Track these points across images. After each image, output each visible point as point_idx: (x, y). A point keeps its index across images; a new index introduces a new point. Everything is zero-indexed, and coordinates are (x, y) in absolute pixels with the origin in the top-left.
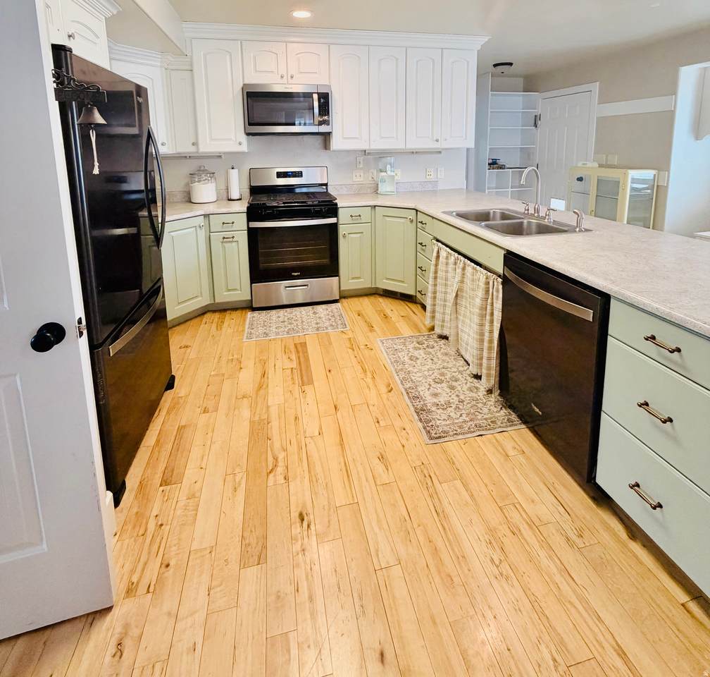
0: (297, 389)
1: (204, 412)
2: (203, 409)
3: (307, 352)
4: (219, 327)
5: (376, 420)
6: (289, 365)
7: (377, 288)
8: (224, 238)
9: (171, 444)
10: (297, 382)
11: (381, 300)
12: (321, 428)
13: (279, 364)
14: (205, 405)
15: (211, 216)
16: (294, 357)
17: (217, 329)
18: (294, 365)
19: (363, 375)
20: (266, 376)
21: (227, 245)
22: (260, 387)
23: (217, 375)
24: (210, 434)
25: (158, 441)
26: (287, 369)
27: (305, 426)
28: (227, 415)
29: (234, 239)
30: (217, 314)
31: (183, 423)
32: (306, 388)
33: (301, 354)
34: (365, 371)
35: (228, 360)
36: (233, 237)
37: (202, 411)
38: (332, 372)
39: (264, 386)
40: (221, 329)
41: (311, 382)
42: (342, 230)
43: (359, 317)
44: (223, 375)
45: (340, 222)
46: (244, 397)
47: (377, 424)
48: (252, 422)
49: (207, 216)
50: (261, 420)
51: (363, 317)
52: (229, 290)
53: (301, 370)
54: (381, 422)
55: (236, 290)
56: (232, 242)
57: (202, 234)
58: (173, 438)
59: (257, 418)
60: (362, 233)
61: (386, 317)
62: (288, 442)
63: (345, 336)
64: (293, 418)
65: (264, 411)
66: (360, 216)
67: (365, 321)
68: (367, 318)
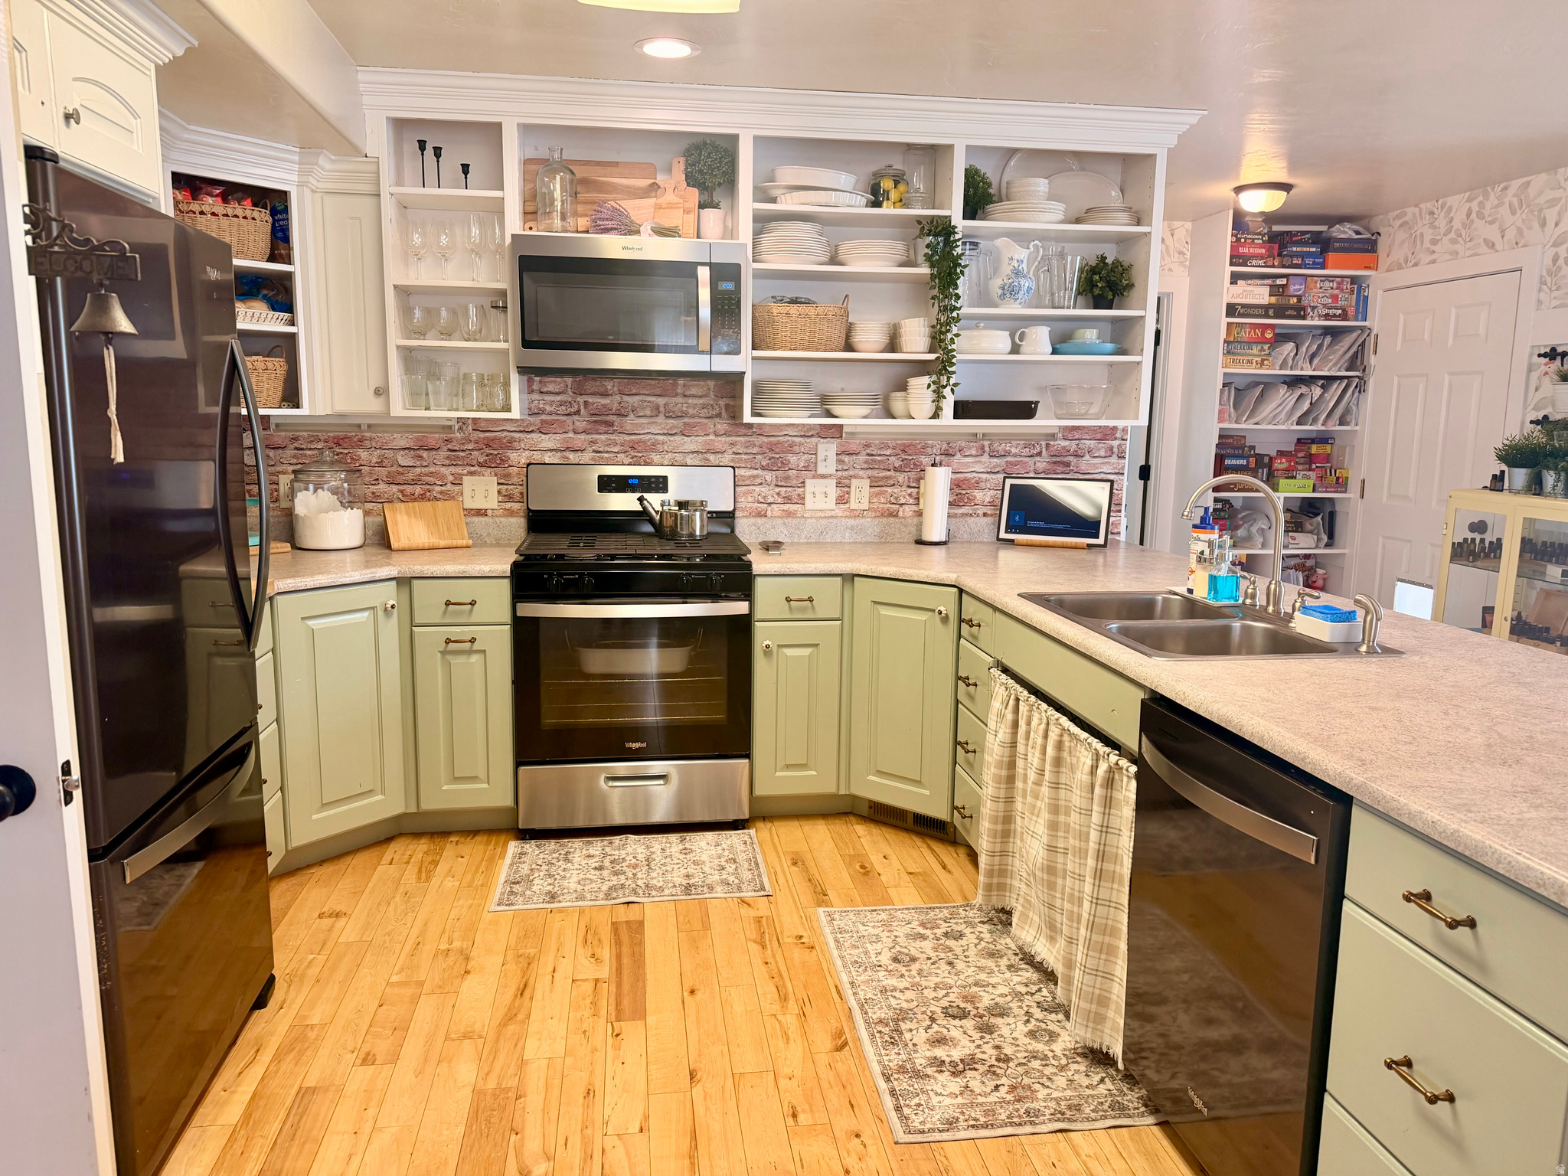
0: (601, 1026)
1: (365, 1062)
2: (362, 1055)
3: (641, 943)
4: (425, 872)
5: (788, 1110)
6: (589, 970)
7: (854, 798)
8: (448, 641)
9: (277, 1126)
10: (604, 1012)
11: (861, 829)
12: (647, 1117)
13: (565, 968)
14: (366, 1048)
15: (415, 582)
16: (606, 953)
17: (419, 878)
18: (604, 972)
19: (776, 1008)
20: (527, 993)
21: (457, 661)
22: (510, 1017)
23: (404, 984)
24: (371, 1112)
25: (247, 1115)
26: (586, 980)
27: (608, 1112)
28: (418, 1073)
29: (476, 646)
30: (423, 841)
31: (310, 1082)
32: (625, 1026)
33: (625, 950)
34: (783, 998)
35: (438, 950)
36: (473, 641)
37: (359, 1061)
38: (699, 995)
39: (520, 1017)
40: (428, 878)
41: (640, 1013)
42: (763, 635)
43: (795, 869)
44: (421, 984)
45: (759, 614)
46: (465, 1036)
47: (790, 1121)
48: (478, 1093)
49: (404, 582)
50: (501, 1091)
51: (806, 869)
52: (457, 780)
53: (619, 985)
54: (801, 1117)
55: (474, 779)
56: (470, 652)
57: (391, 630)
58: (282, 1115)
59: (492, 1084)
60: (817, 645)
61: (866, 874)
62: (561, 1141)
63: (744, 911)
64: (582, 1091)
65: (511, 1071)
66: (810, 600)
67: (807, 879)
68: (814, 871)
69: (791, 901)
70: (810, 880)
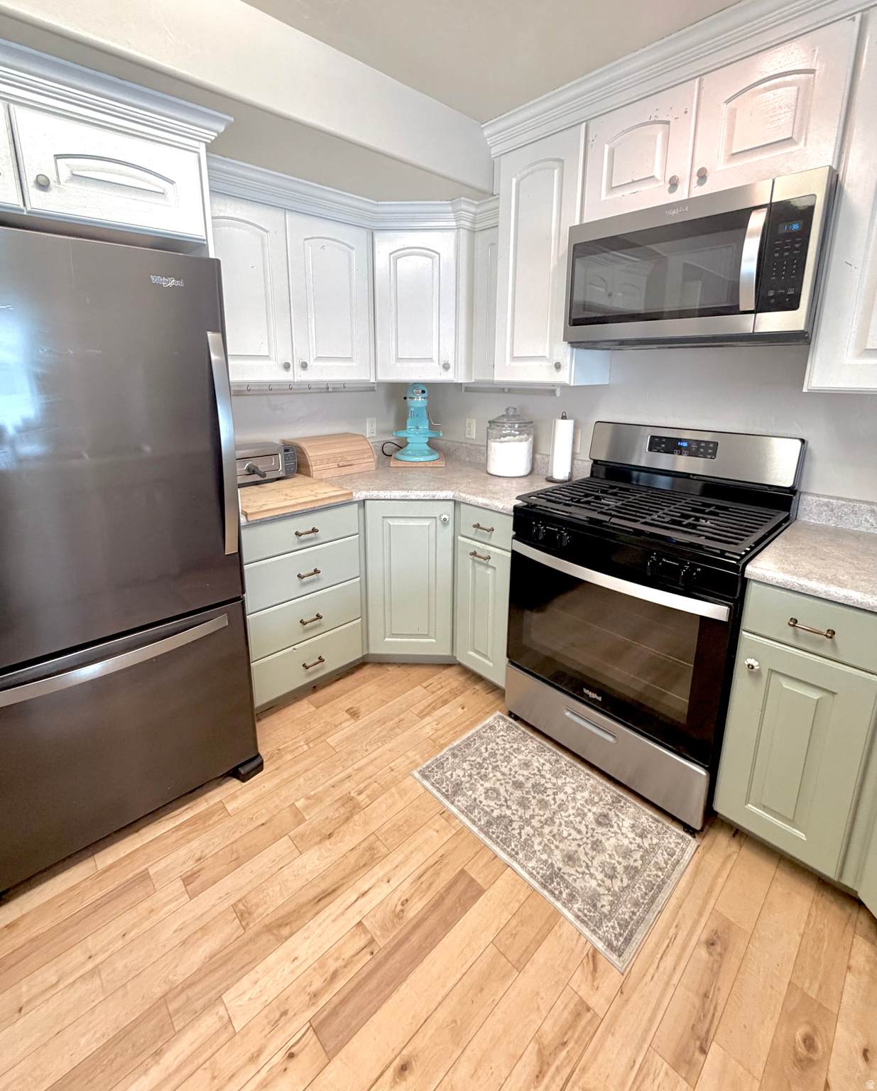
0: (291, 1028)
15: (463, 506)
29: (490, 562)
36: (489, 557)
39: (285, 931)
41: (337, 1043)
42: (749, 652)
43: (703, 953)
49: (456, 503)
52: (476, 651)
53: (374, 971)
55: (485, 656)
56: (485, 565)
57: (445, 535)
60: (834, 693)
63: (580, 983)
67: (702, 991)
68: (725, 983)
69: (648, 1015)
70: (706, 995)
